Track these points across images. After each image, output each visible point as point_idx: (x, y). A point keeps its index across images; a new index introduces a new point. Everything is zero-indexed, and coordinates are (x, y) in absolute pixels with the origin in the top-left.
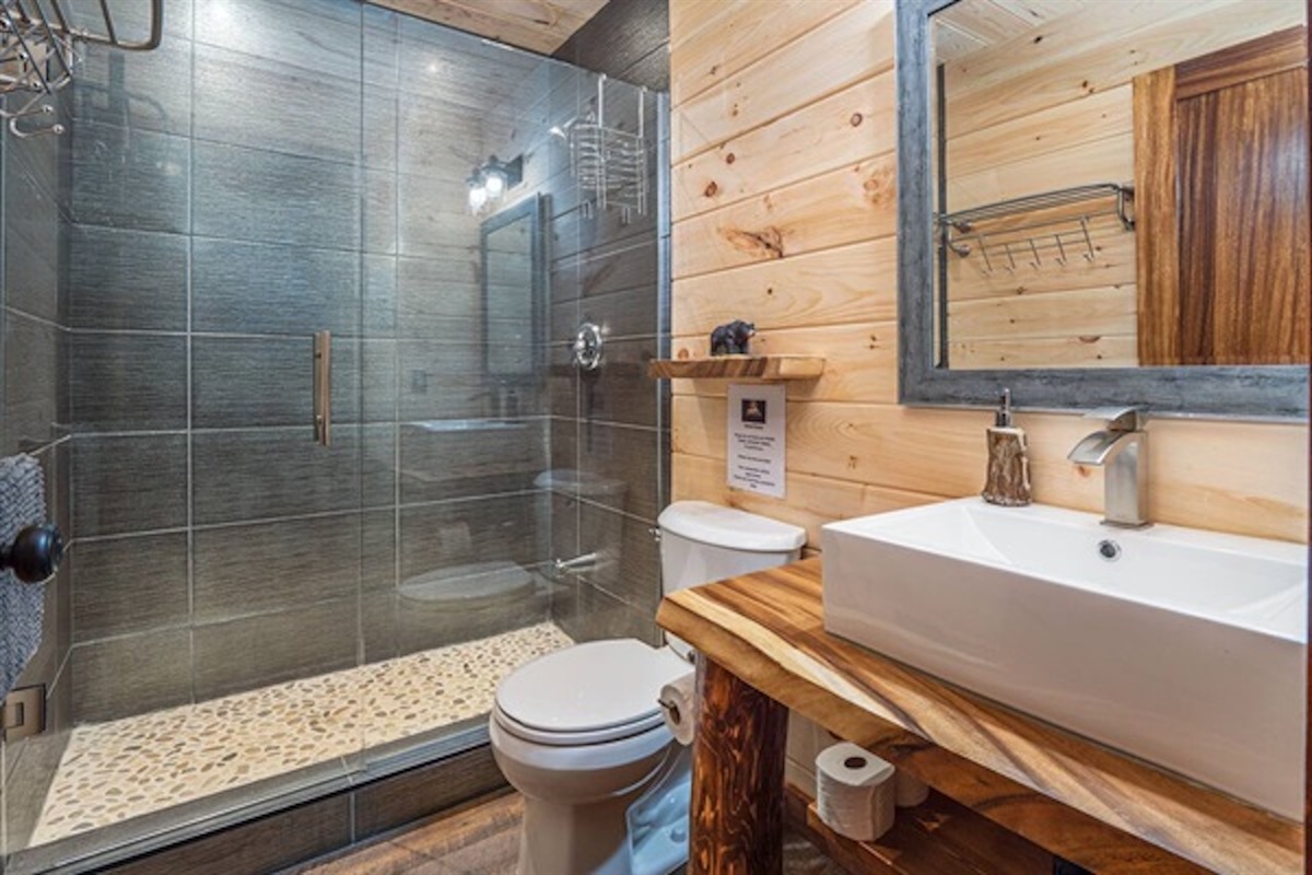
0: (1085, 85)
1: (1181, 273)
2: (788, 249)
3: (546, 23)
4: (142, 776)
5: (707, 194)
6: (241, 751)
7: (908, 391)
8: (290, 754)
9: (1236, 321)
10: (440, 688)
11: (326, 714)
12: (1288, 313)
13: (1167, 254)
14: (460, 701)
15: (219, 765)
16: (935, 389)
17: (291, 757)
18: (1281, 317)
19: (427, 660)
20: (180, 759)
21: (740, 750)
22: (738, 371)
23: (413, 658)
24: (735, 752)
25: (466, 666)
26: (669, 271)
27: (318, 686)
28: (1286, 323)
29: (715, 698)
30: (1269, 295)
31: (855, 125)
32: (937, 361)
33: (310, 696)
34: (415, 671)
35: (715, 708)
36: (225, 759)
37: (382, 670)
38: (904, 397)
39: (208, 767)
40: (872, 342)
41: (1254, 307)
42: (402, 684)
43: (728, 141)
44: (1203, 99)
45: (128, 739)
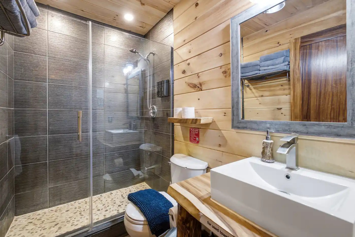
0: (278, 43)
1: (302, 92)
2: (203, 88)
3: (143, 27)
4: (31, 231)
5: (183, 73)
6: (60, 222)
7: (234, 125)
8: (73, 223)
9: (316, 105)
10: (115, 202)
11: (84, 210)
12: (330, 103)
13: (299, 87)
14: (120, 206)
15: (53, 227)
16: (241, 125)
17: (74, 224)
18: (328, 104)
19: (112, 194)
20: (43, 225)
21: (189, 230)
22: (190, 122)
23: (108, 193)
24: (188, 231)
25: (122, 195)
26: (173, 93)
27: (83, 202)
28: (330, 105)
29: (182, 215)
30: (325, 98)
31: (220, 56)
32: (241, 118)
33: (80, 205)
34: (109, 197)
35: (183, 218)
36: (55, 225)
37: (100, 197)
38: (233, 127)
39: (50, 228)
40: (224, 114)
41: (321, 102)
42: (105, 201)
43: (188, 59)
44: (308, 46)
45: (29, 220)
